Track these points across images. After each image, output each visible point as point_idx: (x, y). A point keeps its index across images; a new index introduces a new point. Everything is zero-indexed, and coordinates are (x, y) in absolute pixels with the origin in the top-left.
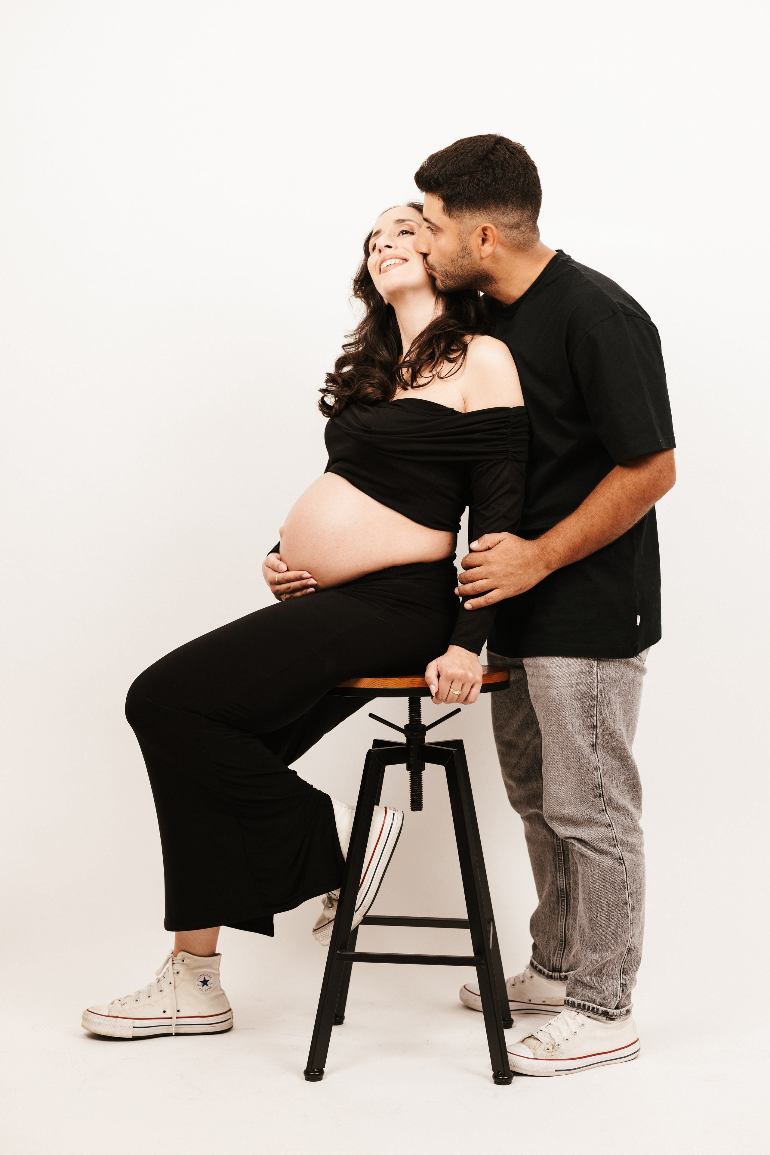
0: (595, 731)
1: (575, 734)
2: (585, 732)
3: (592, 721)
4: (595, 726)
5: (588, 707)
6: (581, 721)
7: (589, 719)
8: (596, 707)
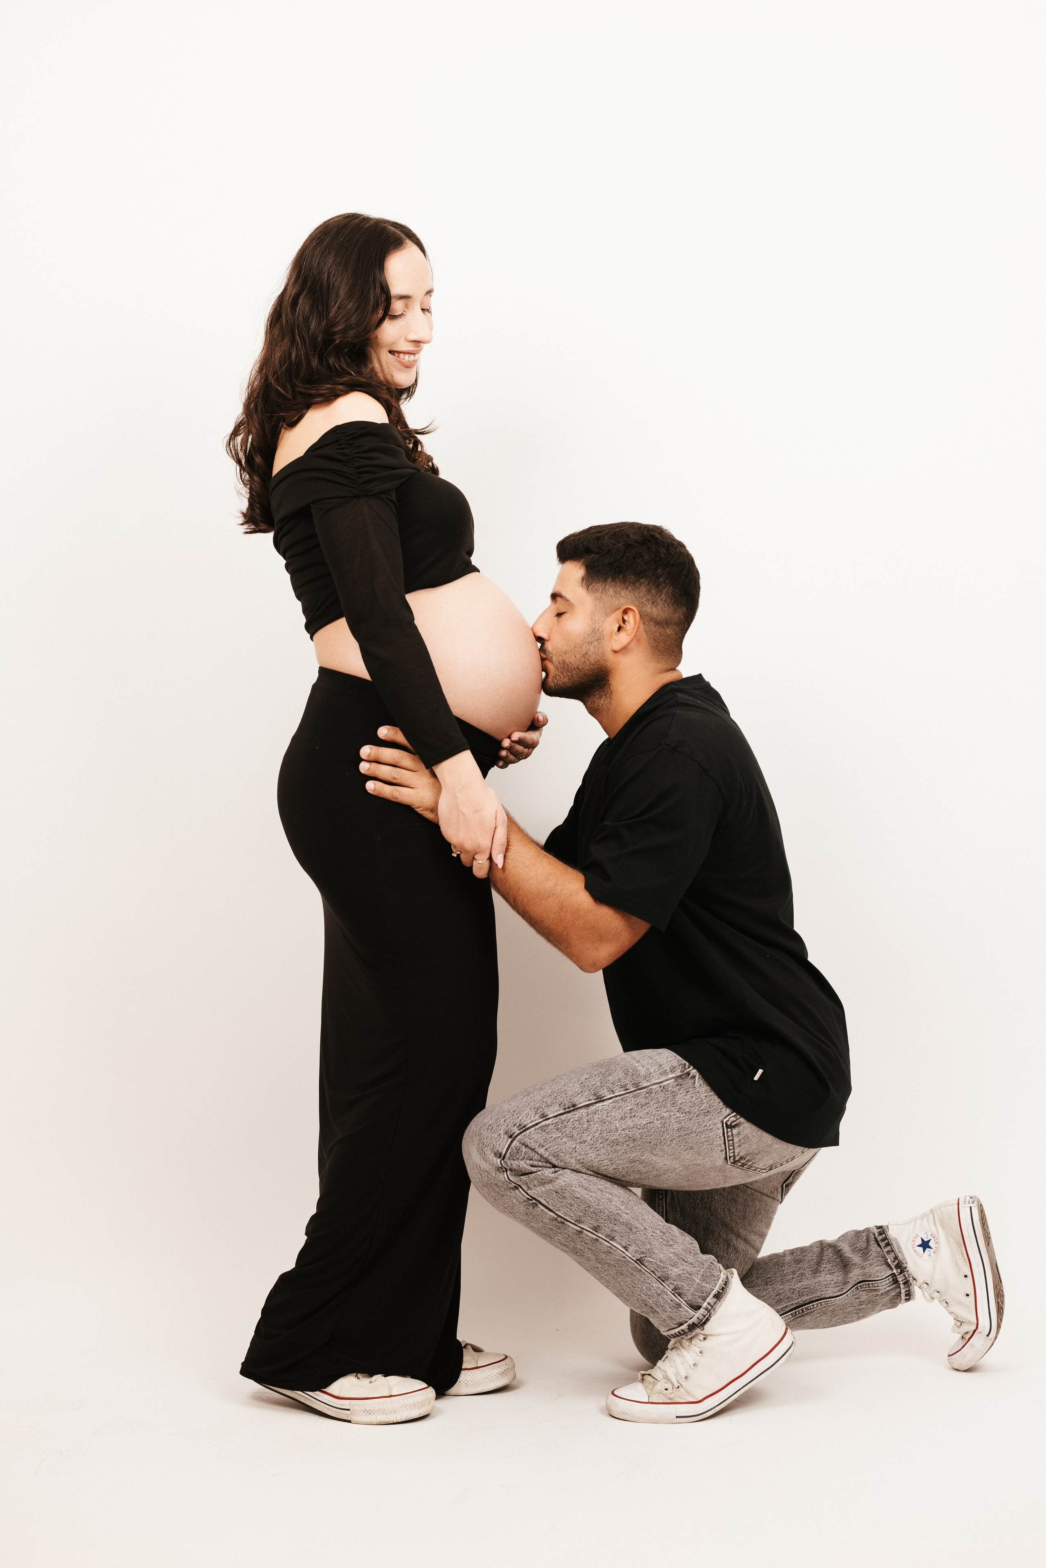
0: (595, 1101)
2: (588, 1092)
3: (607, 1093)
4: (602, 1099)
5: (622, 1084)
6: (599, 1084)
7: (607, 1090)
8: (628, 1091)
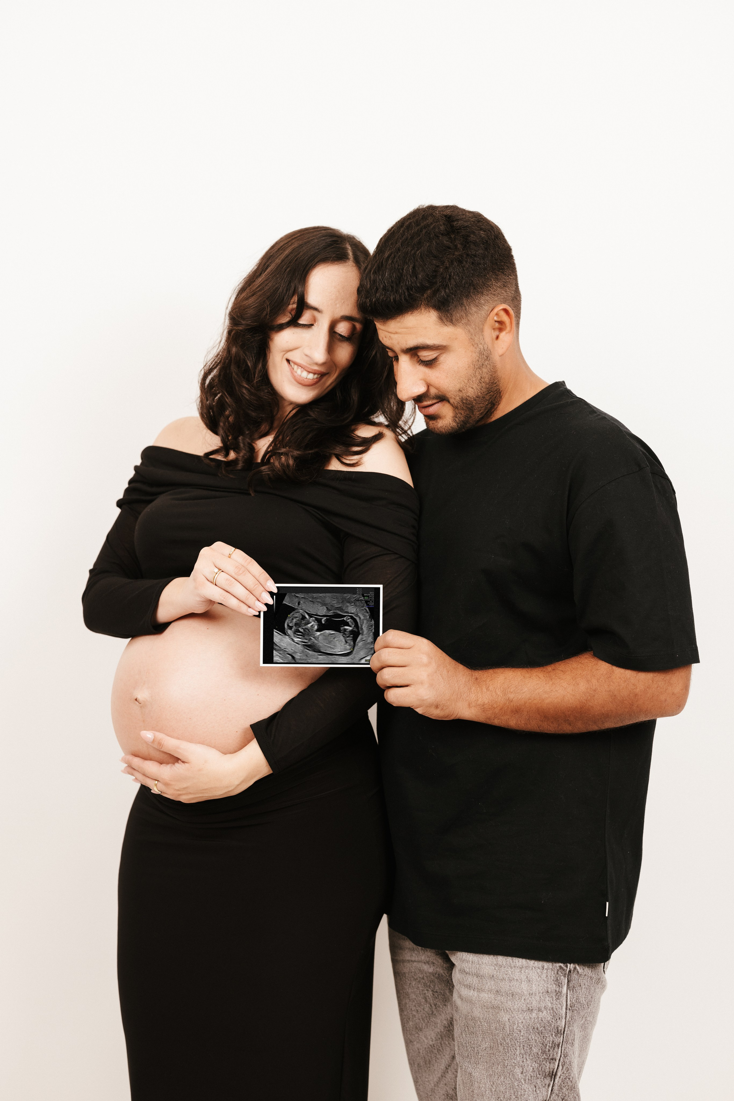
0: (552, 1081)
1: (523, 1082)
2: (539, 1081)
3: (552, 1066)
4: (554, 1074)
5: (551, 1045)
6: (536, 1065)
7: (548, 1063)
8: (561, 1045)
